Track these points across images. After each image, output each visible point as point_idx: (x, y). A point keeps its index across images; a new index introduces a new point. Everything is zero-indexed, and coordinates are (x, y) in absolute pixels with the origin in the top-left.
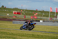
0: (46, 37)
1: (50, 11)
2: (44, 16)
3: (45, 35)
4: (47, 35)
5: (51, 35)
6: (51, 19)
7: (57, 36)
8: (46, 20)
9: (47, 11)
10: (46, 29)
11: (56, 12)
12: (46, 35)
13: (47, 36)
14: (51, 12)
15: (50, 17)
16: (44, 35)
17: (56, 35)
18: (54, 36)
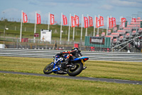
0: (14, 85)
1: (22, 21)
2: (8, 33)
3: (10, 81)
4: (17, 79)
5: (26, 78)
6: (25, 40)
7: (39, 82)
8: (12, 44)
9: (15, 22)
10: (13, 64)
11: (38, 25)
12: (12, 79)
13: (17, 82)
14: (25, 24)
15: (22, 35)
16: (8, 79)
17: (39, 80)
18: (34, 82)
